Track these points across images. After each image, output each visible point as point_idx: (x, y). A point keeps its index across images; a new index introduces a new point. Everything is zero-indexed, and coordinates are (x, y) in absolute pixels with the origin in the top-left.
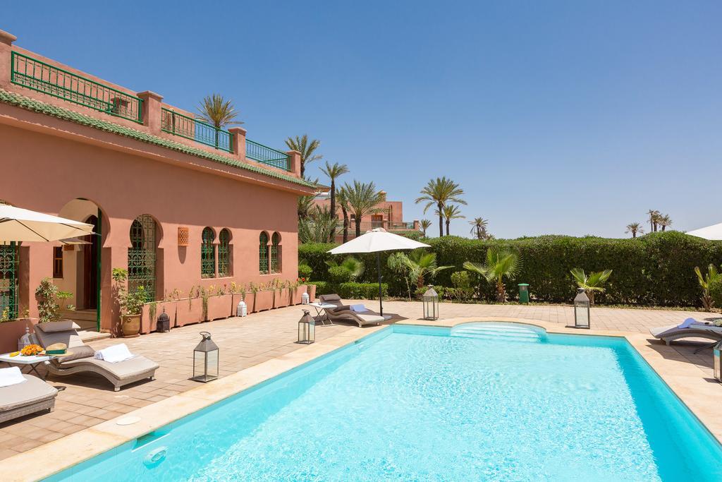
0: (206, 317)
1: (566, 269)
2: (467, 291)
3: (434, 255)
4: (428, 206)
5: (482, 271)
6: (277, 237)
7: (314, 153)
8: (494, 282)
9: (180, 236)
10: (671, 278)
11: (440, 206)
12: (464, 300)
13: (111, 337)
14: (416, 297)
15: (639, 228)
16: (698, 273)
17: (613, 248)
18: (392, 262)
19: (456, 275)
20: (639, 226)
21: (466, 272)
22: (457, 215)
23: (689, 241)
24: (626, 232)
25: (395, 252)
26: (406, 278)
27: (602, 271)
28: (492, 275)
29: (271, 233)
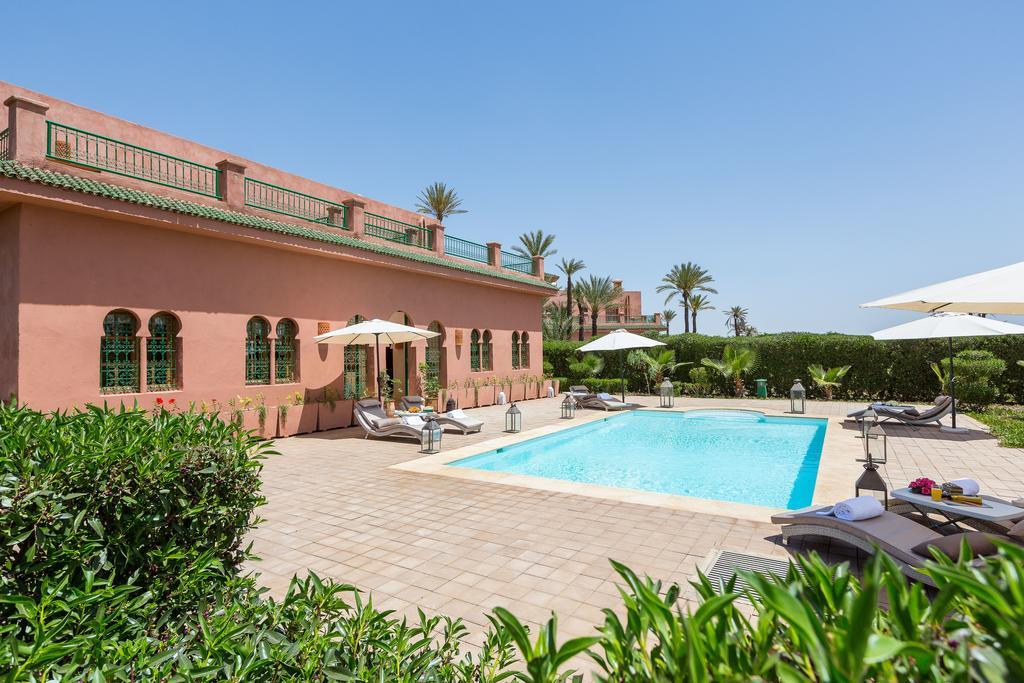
0: (477, 404)
2: (705, 386)
3: (672, 352)
4: (671, 295)
5: (720, 367)
6: (525, 336)
7: (549, 249)
8: (731, 378)
9: (457, 337)
11: (685, 295)
12: (701, 395)
14: (654, 392)
16: (936, 369)
18: (632, 359)
19: (694, 371)
21: (703, 368)
22: (705, 306)
25: (634, 349)
26: (646, 375)
27: (841, 366)
28: (730, 371)
29: (521, 333)
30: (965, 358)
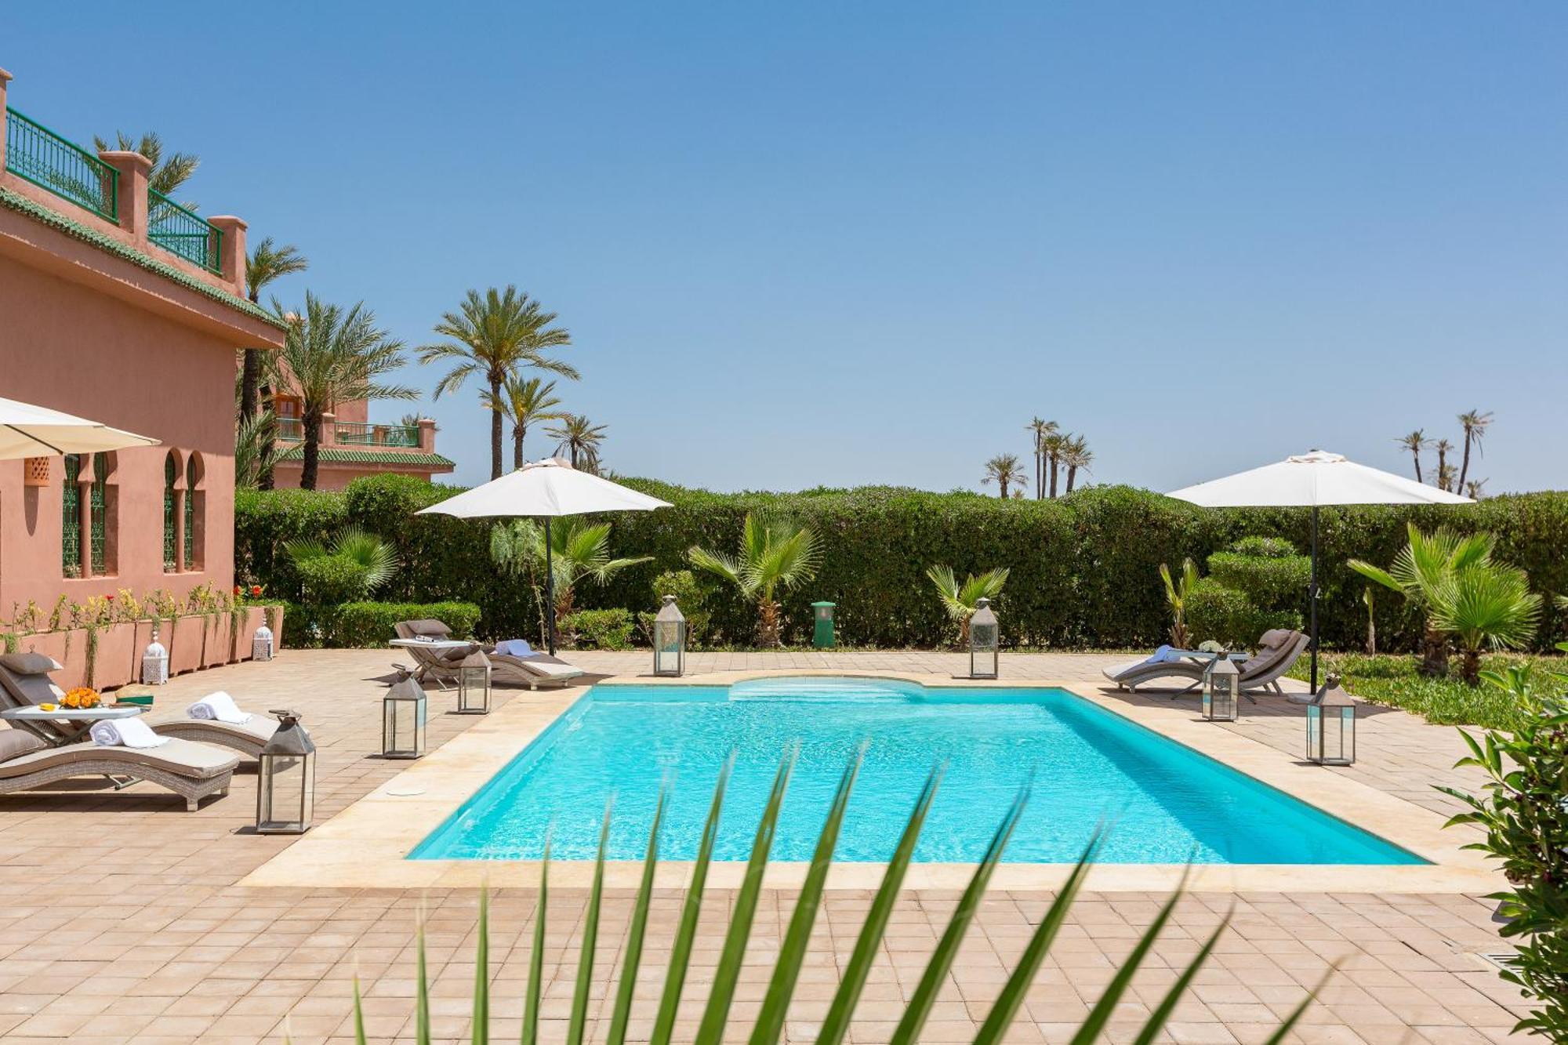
1: (915, 568)
3: (603, 531)
4: (455, 373)
5: (732, 569)
8: (756, 598)
10: (1119, 587)
11: (496, 377)
15: (1015, 472)
16: (1166, 577)
17: (1012, 521)
18: (501, 545)
19: (665, 581)
20: (1016, 465)
21: (690, 573)
22: (549, 410)
23: (1152, 510)
24: (985, 481)
26: (538, 589)
27: (988, 570)
28: (755, 580)
29: (186, 454)
30: (1254, 552)
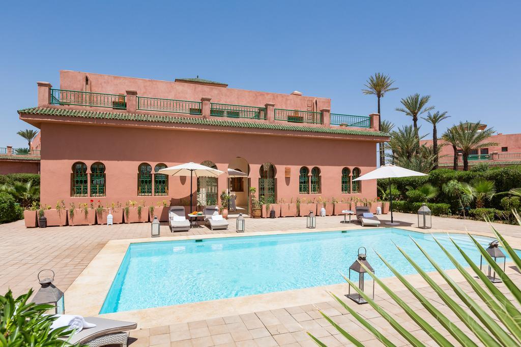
0: (299, 214)
9: (286, 172)
13: (251, 217)
18: (446, 187)
19: (505, 200)
26: (460, 201)
29: (352, 168)
